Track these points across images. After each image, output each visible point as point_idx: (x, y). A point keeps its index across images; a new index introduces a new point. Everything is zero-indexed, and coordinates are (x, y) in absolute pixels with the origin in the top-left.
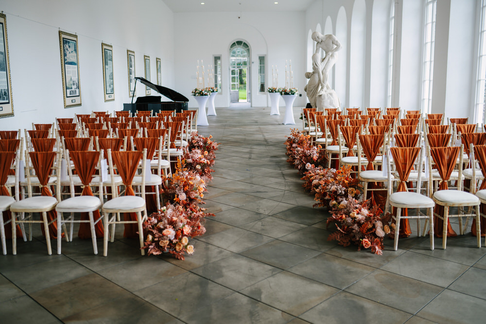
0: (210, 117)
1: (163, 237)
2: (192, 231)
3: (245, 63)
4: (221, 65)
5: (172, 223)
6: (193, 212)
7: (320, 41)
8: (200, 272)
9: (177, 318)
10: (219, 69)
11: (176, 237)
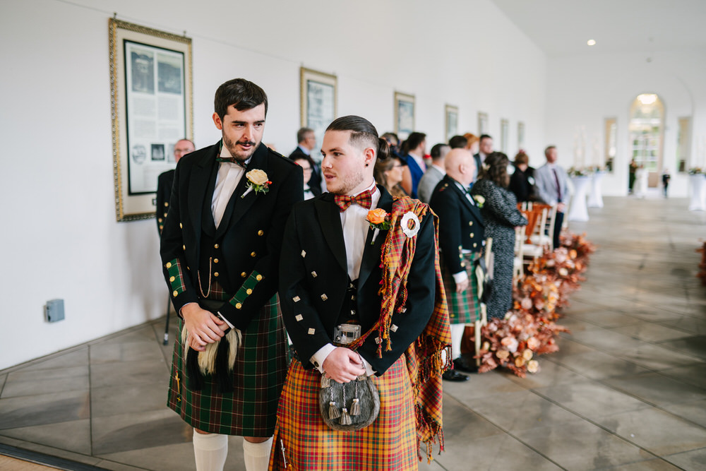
1: (500, 346)
2: (540, 346)
3: (656, 130)
4: (616, 132)
5: (516, 334)
8: (544, 393)
9: (507, 433)
11: (519, 349)
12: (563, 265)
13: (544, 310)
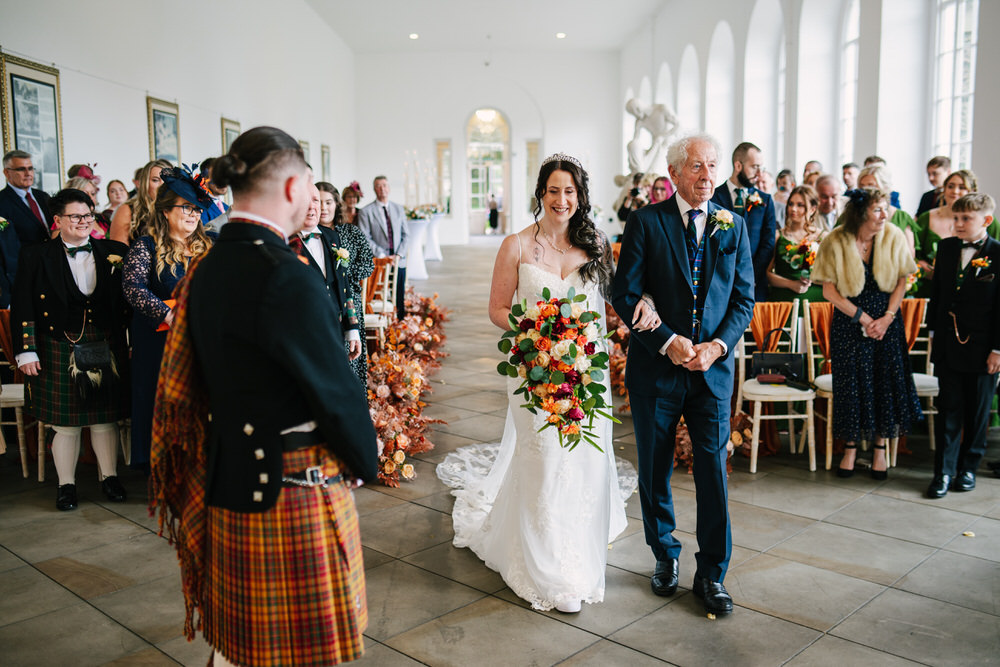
0: (429, 263)
2: (412, 444)
3: (499, 156)
4: (450, 159)
6: (411, 416)
7: (642, 115)
9: (395, 559)
10: (445, 168)
11: (386, 451)
12: (417, 338)
13: (405, 397)
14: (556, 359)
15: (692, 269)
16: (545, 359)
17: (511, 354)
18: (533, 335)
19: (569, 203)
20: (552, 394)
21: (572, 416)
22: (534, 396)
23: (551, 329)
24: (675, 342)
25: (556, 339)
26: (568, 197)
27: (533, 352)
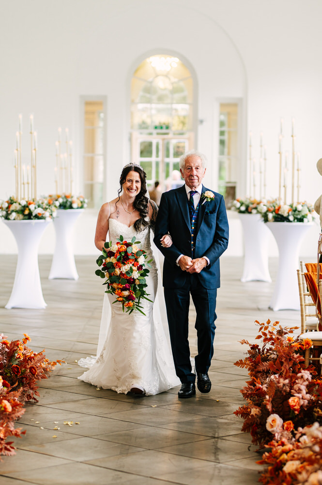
0: (52, 284)
14: (123, 273)
15: (191, 221)
16: (118, 271)
17: (102, 266)
18: (113, 260)
19: (137, 187)
20: (120, 288)
21: (130, 298)
22: (112, 287)
23: (122, 259)
24: (182, 259)
25: (124, 264)
26: (136, 185)
27: (113, 268)
